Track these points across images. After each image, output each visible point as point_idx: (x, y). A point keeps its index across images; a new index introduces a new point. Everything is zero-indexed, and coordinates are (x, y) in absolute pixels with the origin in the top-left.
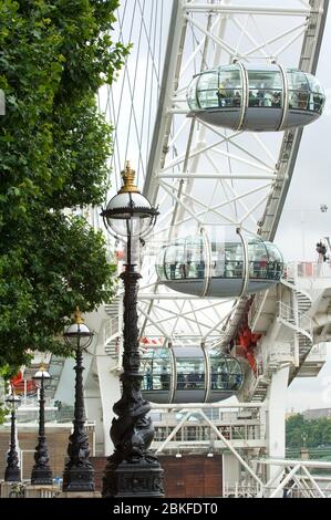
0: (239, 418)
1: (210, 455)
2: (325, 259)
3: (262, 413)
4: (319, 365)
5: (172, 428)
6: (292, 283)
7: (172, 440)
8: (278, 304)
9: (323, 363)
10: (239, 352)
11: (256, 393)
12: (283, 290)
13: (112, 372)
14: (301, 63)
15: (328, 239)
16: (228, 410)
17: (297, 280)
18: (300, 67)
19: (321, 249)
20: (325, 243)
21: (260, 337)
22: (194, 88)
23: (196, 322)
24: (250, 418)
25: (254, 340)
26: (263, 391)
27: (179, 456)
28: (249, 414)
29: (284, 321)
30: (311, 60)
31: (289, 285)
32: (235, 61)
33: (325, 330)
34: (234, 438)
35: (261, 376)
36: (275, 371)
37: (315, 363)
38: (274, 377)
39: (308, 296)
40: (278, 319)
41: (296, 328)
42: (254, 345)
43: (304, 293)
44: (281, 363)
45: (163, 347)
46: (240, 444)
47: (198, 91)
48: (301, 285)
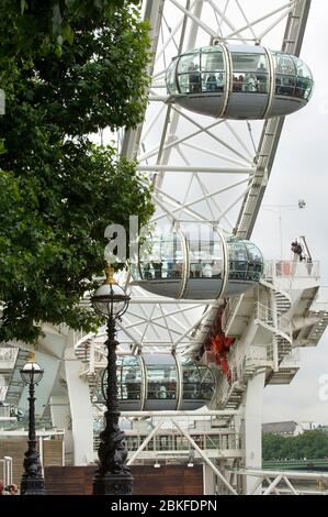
0: (213, 427)
1: (190, 465)
2: (301, 259)
3: (236, 422)
4: (293, 372)
5: (143, 437)
6: (271, 282)
7: (144, 449)
8: (256, 305)
9: (296, 369)
10: (210, 358)
11: (231, 400)
12: (261, 290)
13: (81, 377)
14: (284, 45)
15: (303, 238)
16: (202, 418)
17: (275, 279)
18: (283, 49)
19: (297, 249)
20: (300, 242)
21: (233, 341)
22: (173, 72)
23: (167, 328)
24: (224, 427)
25: (226, 345)
26: (238, 398)
27: (157, 466)
28: (224, 423)
29: (262, 323)
30: (294, 43)
31: (268, 285)
32: (216, 43)
33: (301, 335)
34: (208, 448)
35: (237, 383)
36: (251, 376)
37: (288, 370)
38: (250, 383)
39: (288, 296)
40: (256, 321)
41: (275, 330)
42: (227, 349)
43: (283, 293)
44: (257, 368)
45: (133, 354)
46: (215, 454)
47: (177, 75)
48: (280, 285)
